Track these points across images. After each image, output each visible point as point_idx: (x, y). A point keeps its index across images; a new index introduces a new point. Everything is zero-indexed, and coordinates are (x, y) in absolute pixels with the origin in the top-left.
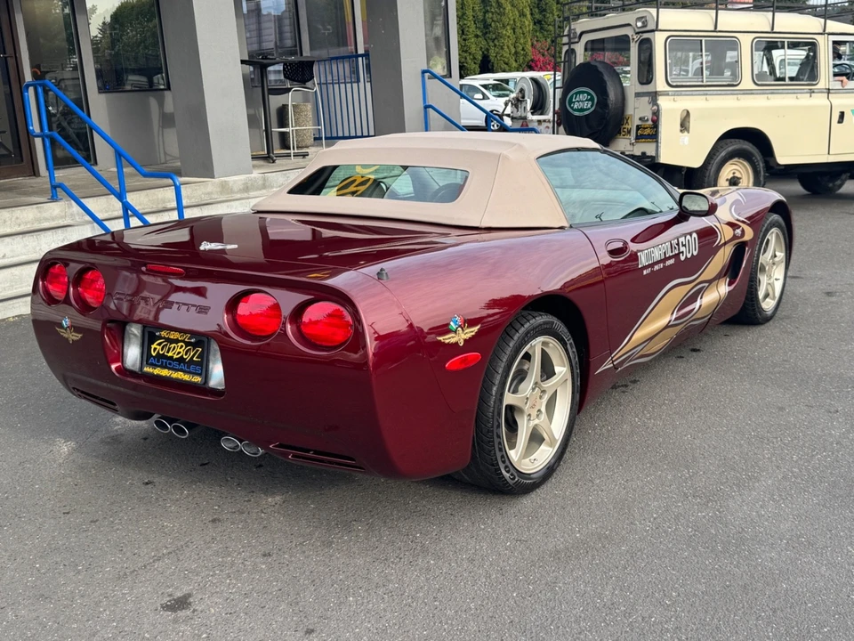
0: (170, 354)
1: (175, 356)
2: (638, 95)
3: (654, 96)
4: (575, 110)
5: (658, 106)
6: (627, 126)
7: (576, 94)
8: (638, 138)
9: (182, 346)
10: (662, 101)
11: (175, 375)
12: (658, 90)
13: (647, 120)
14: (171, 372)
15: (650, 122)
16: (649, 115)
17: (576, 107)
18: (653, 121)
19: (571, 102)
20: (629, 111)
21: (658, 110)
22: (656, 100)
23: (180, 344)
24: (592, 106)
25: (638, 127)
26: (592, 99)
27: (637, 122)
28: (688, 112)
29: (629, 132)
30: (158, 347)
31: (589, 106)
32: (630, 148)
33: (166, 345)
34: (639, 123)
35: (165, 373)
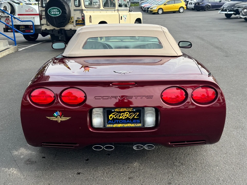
0: (121, 117)
1: (123, 118)
2: (75, 10)
3: (82, 11)
4: (52, 15)
5: (84, 14)
6: (72, 20)
7: (52, 9)
8: (77, 24)
9: (127, 114)
10: (84, 12)
11: (126, 125)
12: (83, 9)
13: (80, 19)
14: (123, 125)
15: (81, 19)
16: (80, 17)
17: (52, 13)
18: (82, 19)
19: (50, 12)
20: (72, 15)
21: (84, 15)
22: (83, 12)
23: (126, 113)
24: (59, 13)
25: (76, 21)
26: (59, 11)
27: (76, 19)
28: (91, 16)
29: (73, 22)
30: (113, 116)
31: (58, 13)
32: (74, 28)
33: (118, 114)
34: (77, 19)
35: (120, 125)
